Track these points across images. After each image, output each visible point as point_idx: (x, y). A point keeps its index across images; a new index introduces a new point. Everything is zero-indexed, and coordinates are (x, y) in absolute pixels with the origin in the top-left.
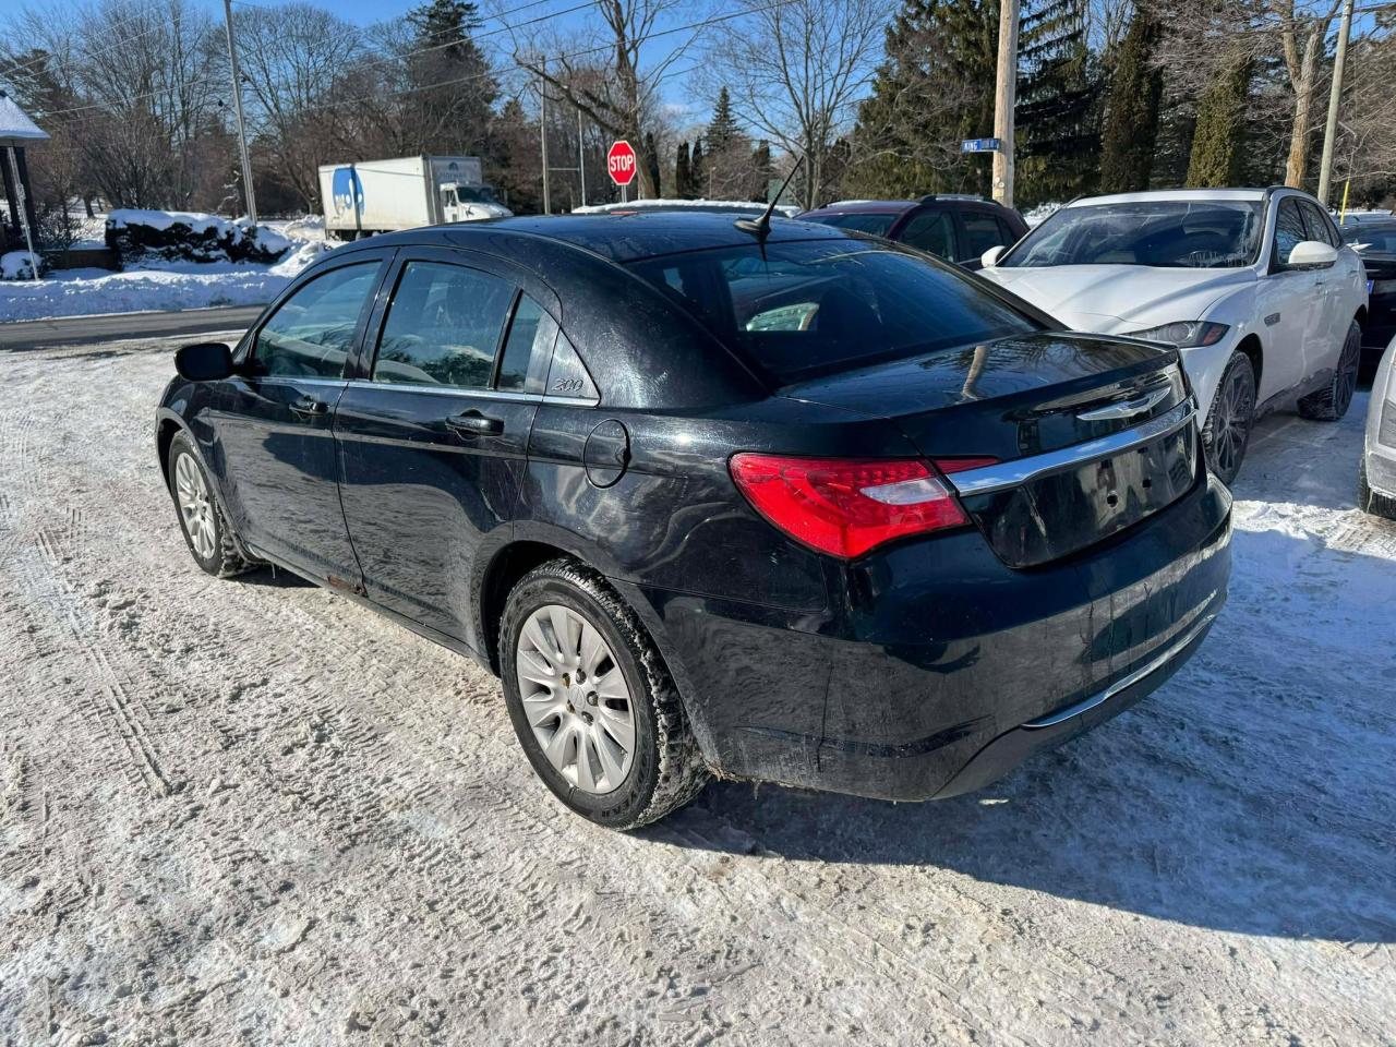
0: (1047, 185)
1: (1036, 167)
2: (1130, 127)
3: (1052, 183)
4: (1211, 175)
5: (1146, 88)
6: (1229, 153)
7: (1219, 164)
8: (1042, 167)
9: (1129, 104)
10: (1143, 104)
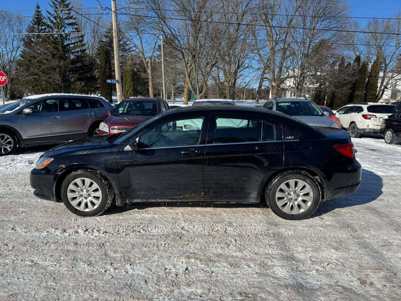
0: (84, 90)
1: (81, 84)
2: (106, 76)
3: (86, 89)
4: (129, 89)
5: (108, 66)
6: (132, 84)
7: (130, 87)
8: (83, 84)
9: (104, 70)
10: (108, 70)
